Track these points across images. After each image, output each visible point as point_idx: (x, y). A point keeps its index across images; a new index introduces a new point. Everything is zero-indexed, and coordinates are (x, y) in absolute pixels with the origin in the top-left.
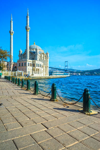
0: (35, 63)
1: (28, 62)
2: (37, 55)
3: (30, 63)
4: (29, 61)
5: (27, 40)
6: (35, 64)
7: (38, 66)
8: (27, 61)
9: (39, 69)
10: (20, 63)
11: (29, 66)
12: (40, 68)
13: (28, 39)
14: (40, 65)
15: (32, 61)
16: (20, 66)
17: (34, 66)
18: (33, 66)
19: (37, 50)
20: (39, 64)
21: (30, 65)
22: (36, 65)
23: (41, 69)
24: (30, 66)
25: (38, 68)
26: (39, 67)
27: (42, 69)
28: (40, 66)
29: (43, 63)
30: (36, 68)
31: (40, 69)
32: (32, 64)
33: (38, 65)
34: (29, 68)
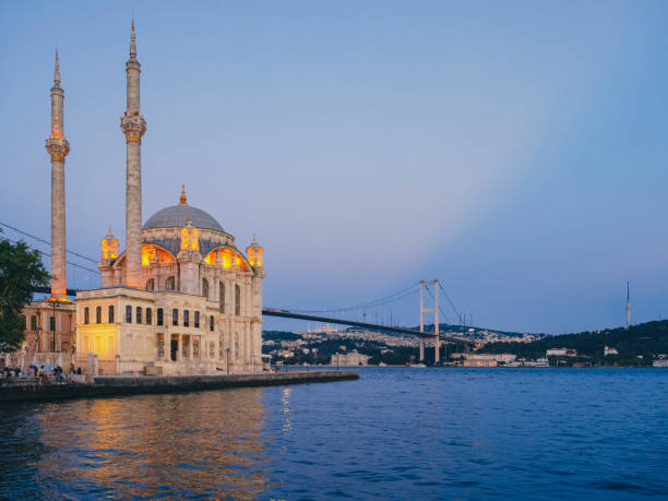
0: (163, 306)
1: (124, 304)
3: (139, 309)
4: (133, 298)
6: (164, 312)
7: (181, 321)
10: (87, 309)
11: (130, 320)
12: (191, 330)
14: (197, 313)
16: (87, 322)
17: (160, 322)
18: (155, 319)
20: (186, 312)
21: (139, 315)
22: (170, 319)
24: (139, 321)
25: (181, 330)
26: (186, 324)
27: (213, 337)
28: (192, 319)
29: (215, 305)
30: (172, 330)
31: (193, 339)
32: (148, 310)
33: (181, 314)
34: (129, 332)
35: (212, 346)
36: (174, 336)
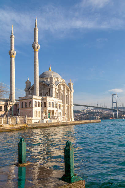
0: (46, 101)
1: (34, 101)
2: (52, 88)
3: (39, 102)
4: (37, 99)
5: (35, 65)
6: (46, 103)
7: (51, 106)
8: (32, 98)
9: (53, 111)
10: (22, 103)
11: (36, 106)
12: (54, 109)
13: (37, 64)
14: (56, 103)
15: (41, 98)
16: (22, 107)
17: (45, 106)
18: (43, 105)
19: (52, 79)
20: (53, 103)
21: (39, 104)
22: (48, 105)
23: (57, 110)
24: (39, 106)
25: (51, 109)
26: (53, 107)
27: (60, 111)
28: (54, 105)
29: (61, 101)
30: (49, 108)
31: (55, 111)
32: (41, 103)
33: (51, 104)
34: (36, 110)
35: (60, 113)
36: (49, 110)
